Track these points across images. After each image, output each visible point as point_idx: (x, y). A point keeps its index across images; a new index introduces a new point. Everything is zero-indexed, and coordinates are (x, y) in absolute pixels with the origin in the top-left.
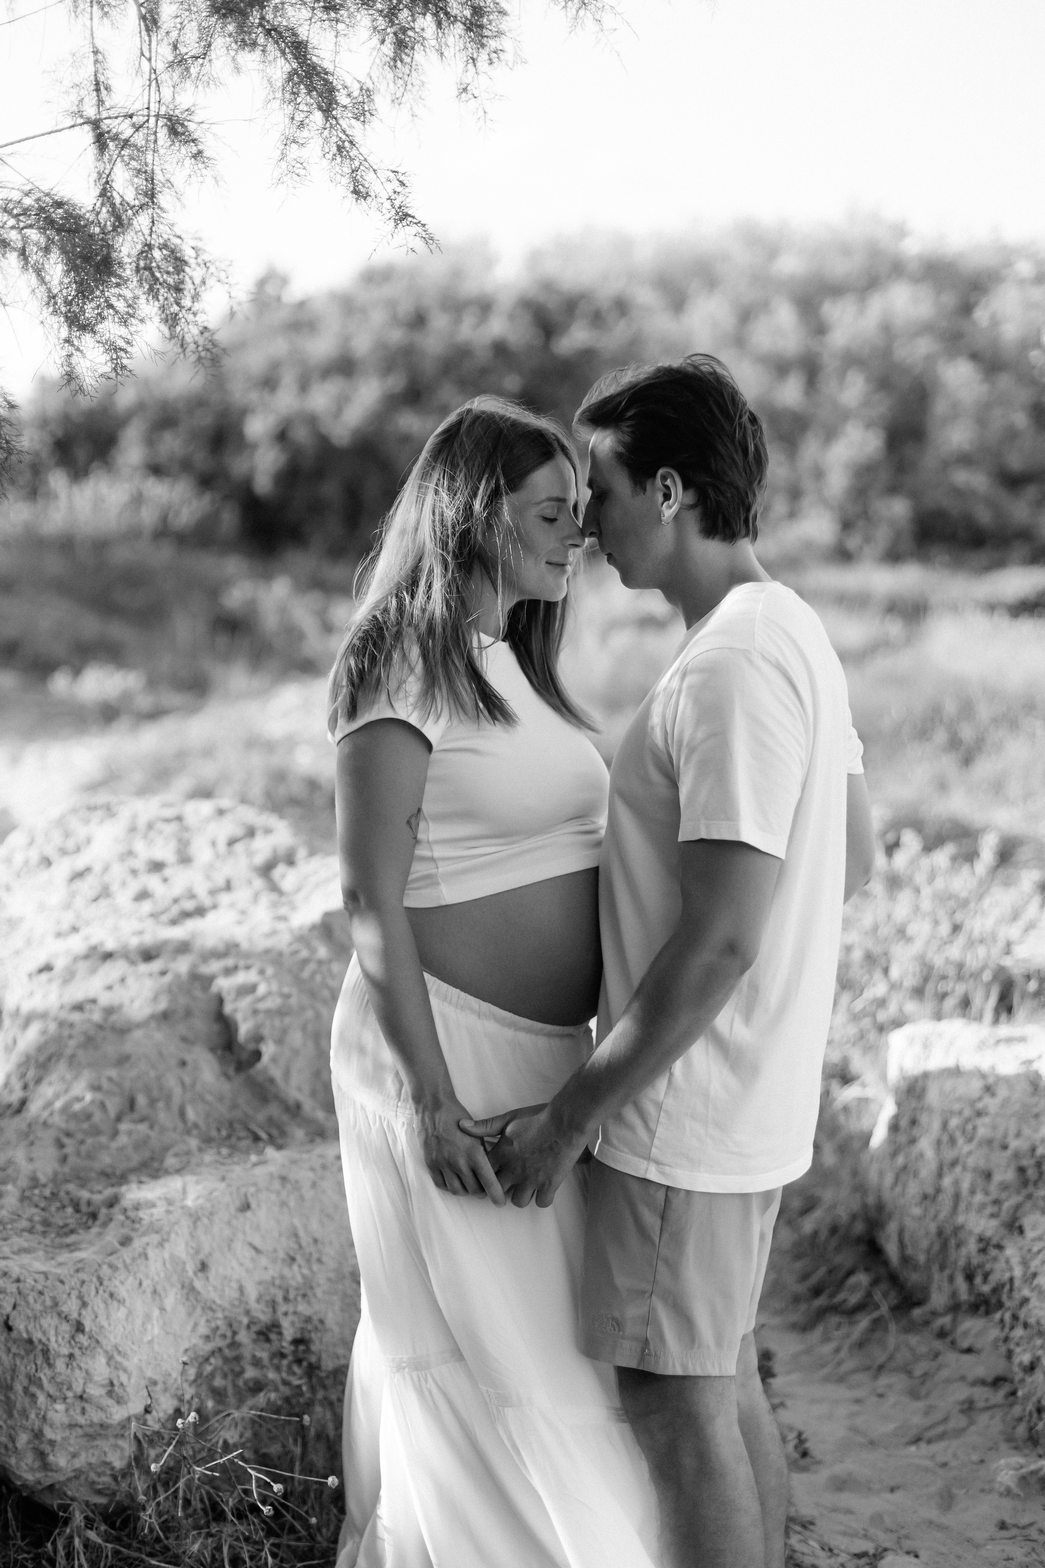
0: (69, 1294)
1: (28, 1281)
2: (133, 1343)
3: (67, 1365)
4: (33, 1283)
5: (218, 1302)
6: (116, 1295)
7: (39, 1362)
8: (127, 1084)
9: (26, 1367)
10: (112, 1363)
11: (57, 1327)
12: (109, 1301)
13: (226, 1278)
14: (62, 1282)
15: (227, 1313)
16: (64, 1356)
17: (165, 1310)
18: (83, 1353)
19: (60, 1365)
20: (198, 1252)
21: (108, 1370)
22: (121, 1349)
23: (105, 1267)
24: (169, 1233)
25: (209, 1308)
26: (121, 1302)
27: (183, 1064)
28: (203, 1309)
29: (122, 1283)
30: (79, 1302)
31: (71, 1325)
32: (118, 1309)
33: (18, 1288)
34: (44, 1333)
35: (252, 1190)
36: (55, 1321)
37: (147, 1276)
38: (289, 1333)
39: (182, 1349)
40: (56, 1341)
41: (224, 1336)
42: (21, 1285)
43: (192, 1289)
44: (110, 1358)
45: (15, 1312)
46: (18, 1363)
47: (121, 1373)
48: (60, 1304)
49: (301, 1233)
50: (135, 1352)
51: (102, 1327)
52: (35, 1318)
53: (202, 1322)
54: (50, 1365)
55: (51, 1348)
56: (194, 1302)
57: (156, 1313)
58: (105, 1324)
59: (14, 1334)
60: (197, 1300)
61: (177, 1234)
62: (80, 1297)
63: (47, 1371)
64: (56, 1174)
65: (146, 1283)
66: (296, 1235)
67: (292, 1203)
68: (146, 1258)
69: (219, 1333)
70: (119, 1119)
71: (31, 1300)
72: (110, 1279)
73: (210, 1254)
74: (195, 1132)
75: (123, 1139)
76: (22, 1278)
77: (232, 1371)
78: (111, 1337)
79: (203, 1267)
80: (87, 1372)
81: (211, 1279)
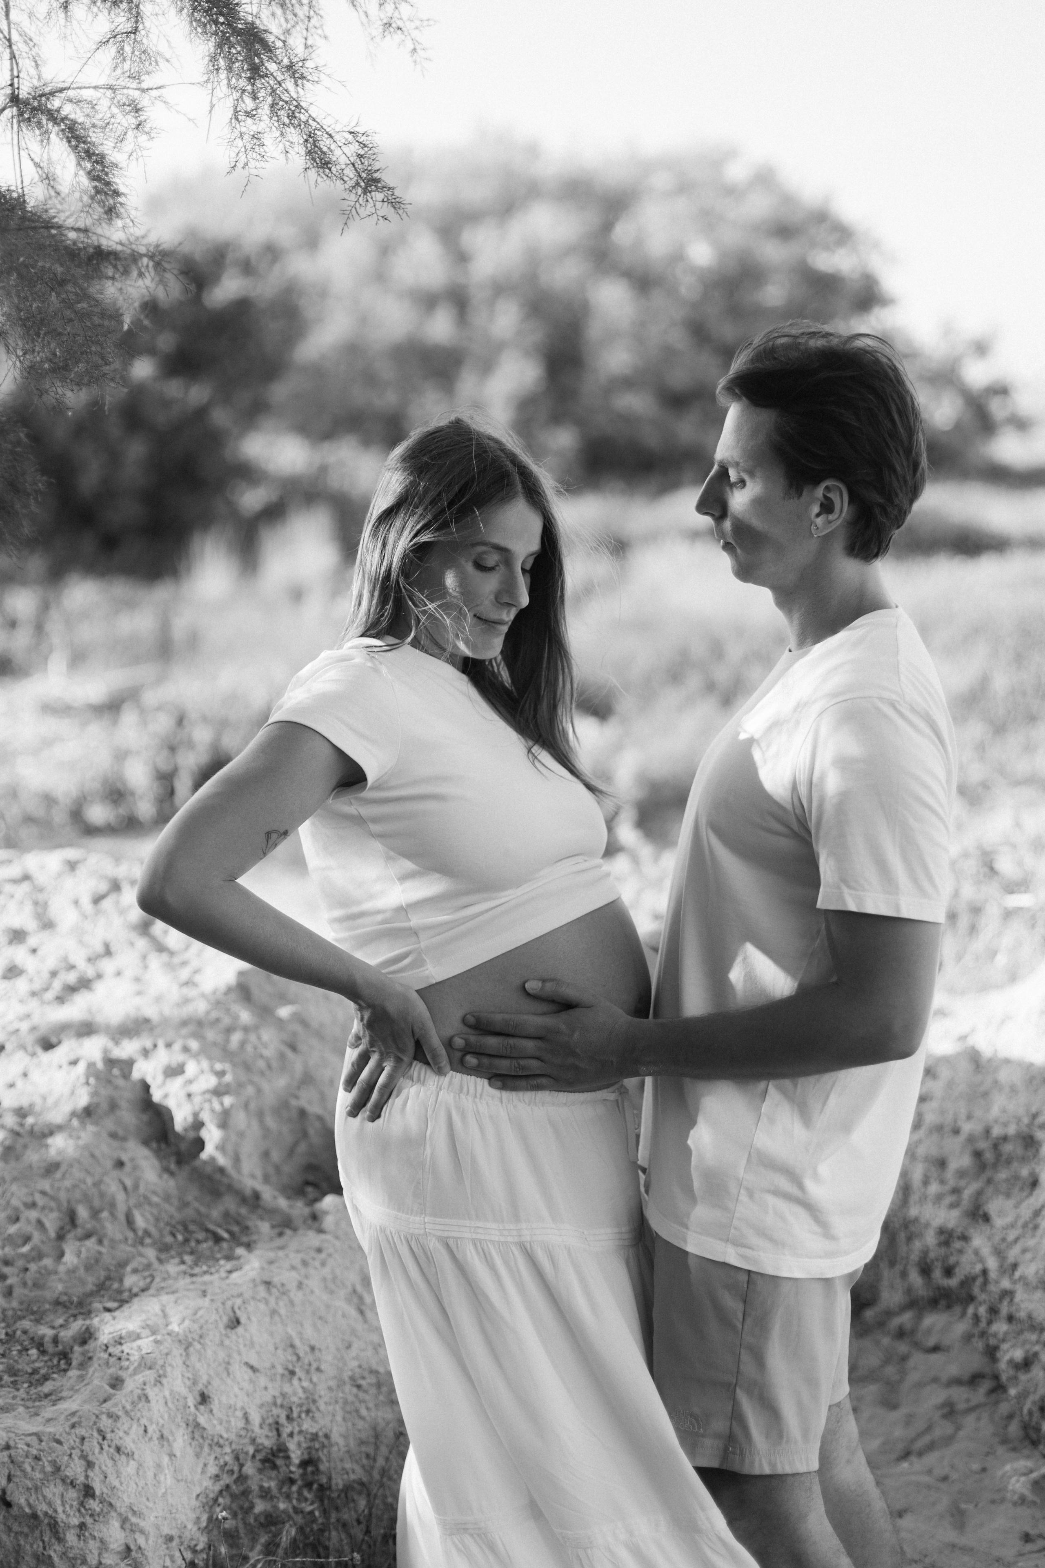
0: (70, 1455)
1: (19, 1446)
2: (148, 1499)
3: (79, 1536)
4: (26, 1448)
5: (225, 1436)
6: (123, 1449)
7: (46, 1539)
8: (63, 1196)
9: (32, 1546)
10: (127, 1526)
11: (62, 1495)
12: (117, 1456)
13: (229, 1407)
14: (59, 1442)
15: (234, 1446)
16: (74, 1527)
17: (175, 1456)
18: (95, 1520)
19: (71, 1537)
20: (195, 1383)
21: (123, 1535)
22: (135, 1509)
23: (104, 1417)
24: (163, 1367)
25: (216, 1444)
26: (130, 1455)
27: (120, 1164)
28: (210, 1446)
29: (126, 1433)
30: (83, 1463)
31: (79, 1491)
32: (128, 1463)
33: (10, 1456)
35: (238, 1302)
36: (60, 1488)
37: (151, 1420)
38: (296, 1456)
39: (194, 1495)
40: (64, 1511)
41: (232, 1472)
42: (12, 1452)
43: (197, 1425)
44: (124, 1521)
45: (11, 1485)
46: (22, 1542)
47: (137, 1535)
48: (63, 1468)
49: (297, 1342)
50: (151, 1508)
51: (113, 1488)
52: (36, 1488)
53: (211, 1461)
54: (60, 1540)
55: (59, 1520)
56: (201, 1441)
57: (166, 1460)
58: (116, 1483)
59: (15, 1511)
60: (202, 1437)
61: (172, 1366)
62: (84, 1457)
63: (58, 1547)
65: (150, 1430)
66: (292, 1346)
67: (283, 1311)
68: (148, 1400)
69: (227, 1468)
71: (29, 1469)
72: (113, 1431)
73: (209, 1383)
74: (148, 1241)
75: (71, 1261)
76: (12, 1443)
77: (241, 1508)
78: (125, 1497)
79: (204, 1399)
80: (102, 1541)
81: (215, 1411)
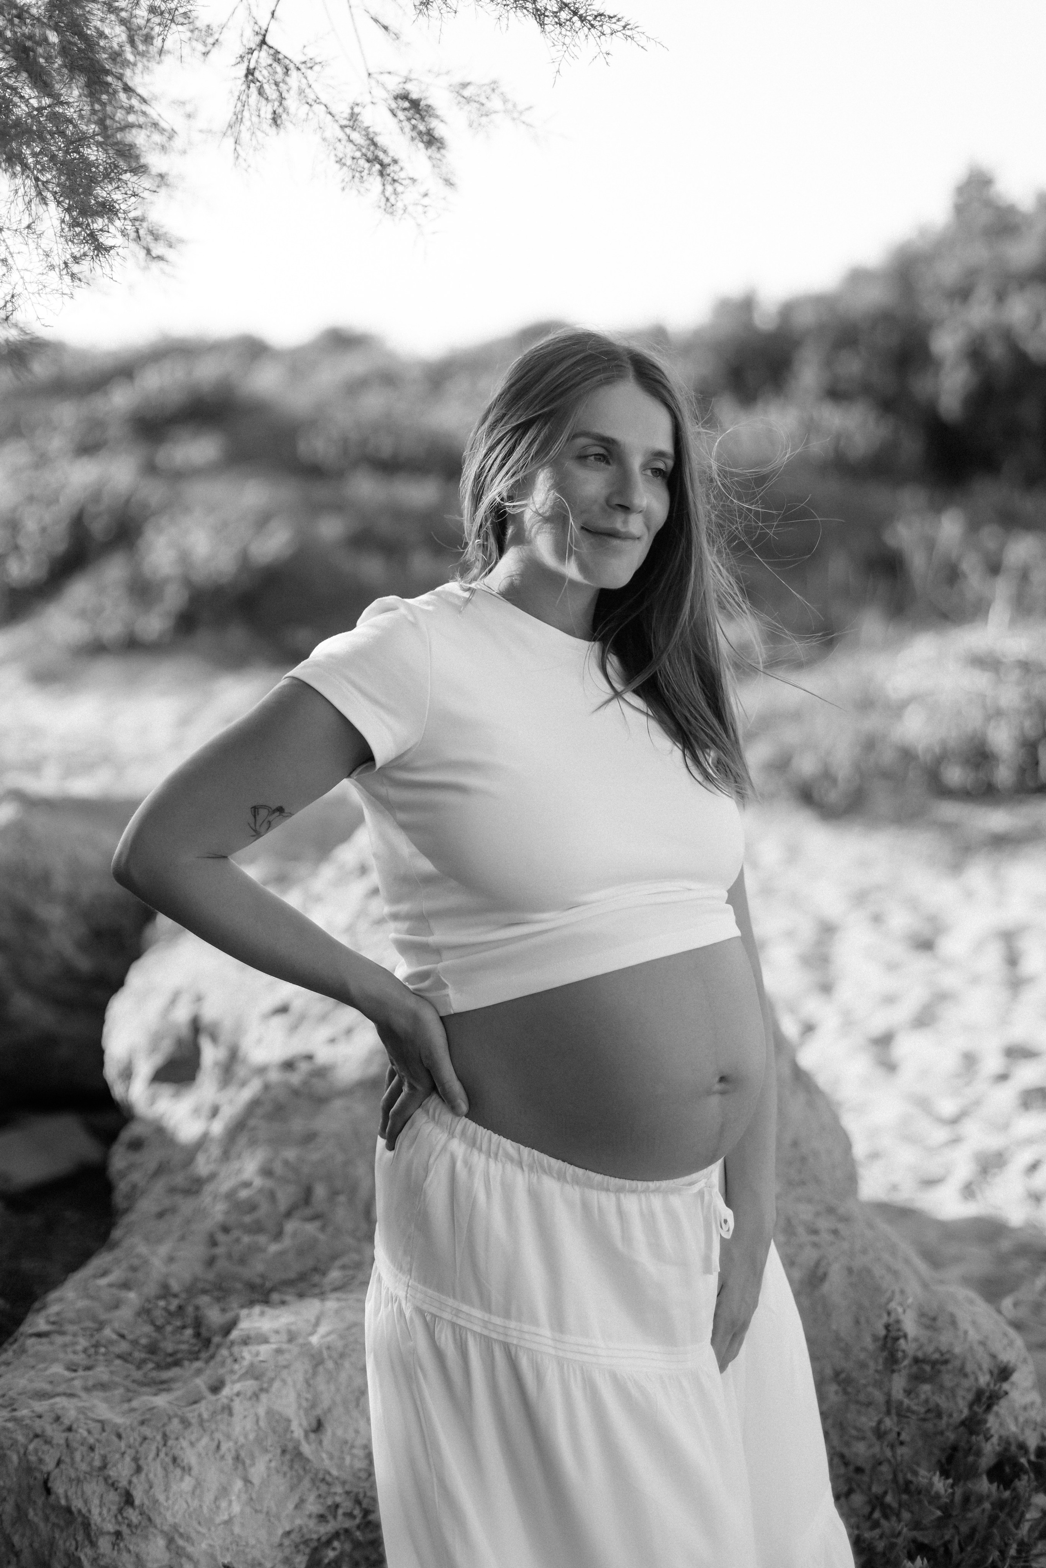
0: (123, 1454)
1: (81, 1430)
2: (199, 1523)
3: (114, 1545)
4: (85, 1434)
5: (335, 1472)
6: (179, 1461)
7: (79, 1538)
8: (306, 1170)
9: (65, 1542)
10: (173, 1546)
11: (102, 1496)
12: (171, 1467)
13: (346, 1442)
14: (119, 1436)
15: (349, 1487)
16: (109, 1533)
17: (251, 1482)
18: (132, 1531)
19: (104, 1544)
20: (313, 1406)
21: (167, 1556)
22: (182, 1530)
23: (176, 1421)
24: (272, 1380)
25: (322, 1480)
26: (187, 1470)
28: (313, 1481)
29: (192, 1444)
30: (133, 1465)
31: (120, 1495)
32: (182, 1479)
33: (67, 1440)
34: (86, 1502)
36: (102, 1487)
37: (228, 1437)
39: (280, 1532)
40: (100, 1514)
41: (350, 1515)
42: (71, 1435)
43: (299, 1455)
44: (171, 1541)
45: (57, 1470)
46: (57, 1536)
47: (184, 1560)
48: (109, 1466)
50: (204, 1535)
51: (156, 1502)
52: (79, 1481)
53: (312, 1498)
54: (93, 1544)
55: (92, 1522)
56: (301, 1472)
57: (239, 1484)
58: (161, 1498)
59: (52, 1499)
60: (305, 1469)
61: (284, 1381)
62: (136, 1459)
63: (88, 1551)
64: (196, 1279)
65: (224, 1447)
68: (231, 1414)
69: (340, 1511)
70: (288, 1214)
71: (78, 1456)
72: (177, 1439)
73: (330, 1410)
75: (287, 1242)
76: (75, 1426)
77: (367, 1559)
78: (168, 1515)
79: (318, 1427)
80: (137, 1556)
81: (326, 1442)
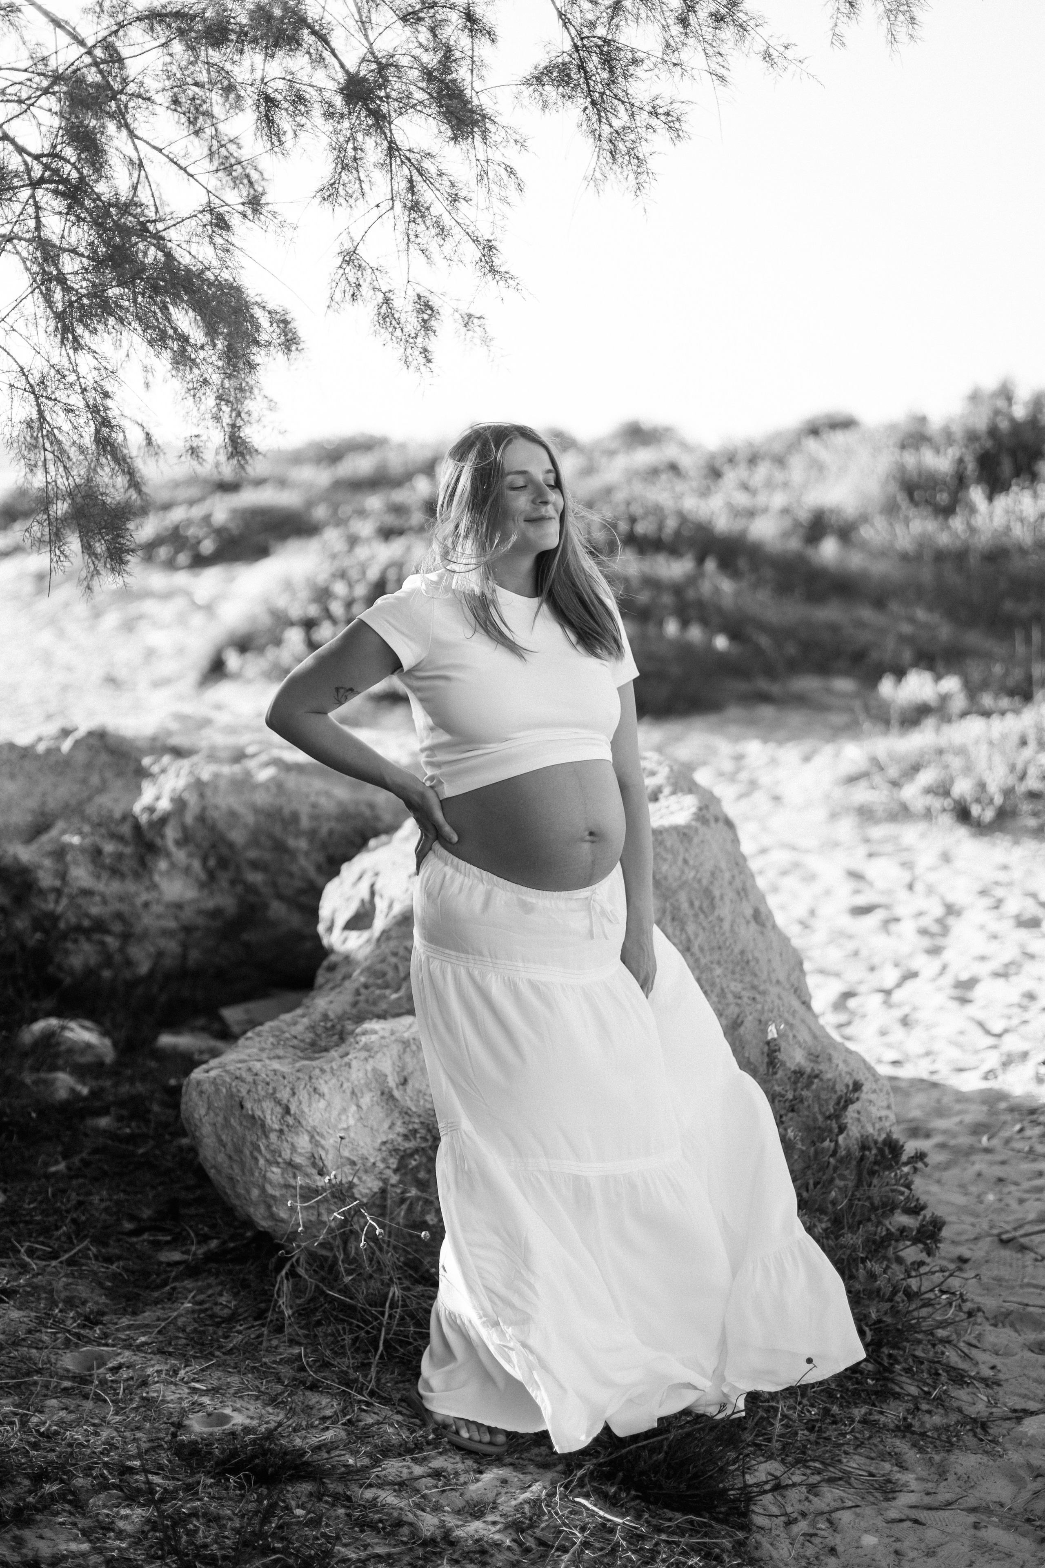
0: (286, 1086)
1: (263, 1076)
2: (329, 1127)
3: (279, 1137)
4: (265, 1077)
5: (414, 1109)
6: (318, 1091)
7: (259, 1134)
9: (251, 1136)
10: (313, 1140)
11: (272, 1109)
12: (313, 1094)
13: (420, 1091)
14: (284, 1078)
15: (422, 1119)
16: (276, 1130)
17: (361, 1108)
18: (289, 1129)
19: (273, 1137)
20: (403, 1069)
21: (310, 1145)
22: (318, 1130)
23: (318, 1072)
24: (377, 1052)
25: (406, 1112)
26: (322, 1095)
28: (400, 1113)
29: (326, 1082)
30: (291, 1092)
31: (283, 1108)
32: (319, 1101)
33: (254, 1080)
34: (263, 1112)
36: (273, 1104)
37: (348, 1080)
39: (379, 1141)
40: (271, 1119)
42: (257, 1078)
43: (391, 1097)
44: (312, 1137)
45: (248, 1096)
46: (247, 1133)
47: (320, 1149)
48: (277, 1093)
50: (331, 1134)
51: (303, 1112)
52: (259, 1101)
53: (399, 1123)
54: (267, 1137)
55: (267, 1124)
56: (393, 1107)
57: (354, 1108)
58: (306, 1110)
59: (244, 1112)
60: (395, 1105)
61: (384, 1054)
62: (292, 1089)
63: (264, 1140)
64: (345, 1013)
65: (346, 1085)
68: (351, 1069)
69: (418, 1135)
71: (260, 1088)
72: (317, 1079)
73: (412, 1073)
76: (259, 1074)
78: (310, 1120)
79: (405, 1082)
80: (292, 1144)
81: (408, 1090)
